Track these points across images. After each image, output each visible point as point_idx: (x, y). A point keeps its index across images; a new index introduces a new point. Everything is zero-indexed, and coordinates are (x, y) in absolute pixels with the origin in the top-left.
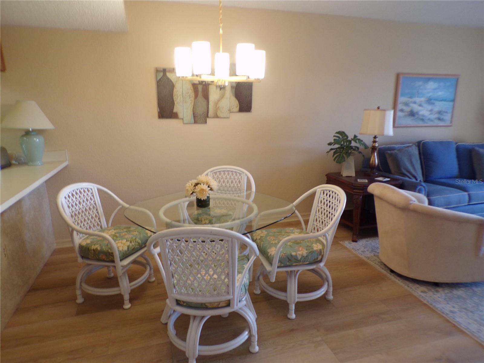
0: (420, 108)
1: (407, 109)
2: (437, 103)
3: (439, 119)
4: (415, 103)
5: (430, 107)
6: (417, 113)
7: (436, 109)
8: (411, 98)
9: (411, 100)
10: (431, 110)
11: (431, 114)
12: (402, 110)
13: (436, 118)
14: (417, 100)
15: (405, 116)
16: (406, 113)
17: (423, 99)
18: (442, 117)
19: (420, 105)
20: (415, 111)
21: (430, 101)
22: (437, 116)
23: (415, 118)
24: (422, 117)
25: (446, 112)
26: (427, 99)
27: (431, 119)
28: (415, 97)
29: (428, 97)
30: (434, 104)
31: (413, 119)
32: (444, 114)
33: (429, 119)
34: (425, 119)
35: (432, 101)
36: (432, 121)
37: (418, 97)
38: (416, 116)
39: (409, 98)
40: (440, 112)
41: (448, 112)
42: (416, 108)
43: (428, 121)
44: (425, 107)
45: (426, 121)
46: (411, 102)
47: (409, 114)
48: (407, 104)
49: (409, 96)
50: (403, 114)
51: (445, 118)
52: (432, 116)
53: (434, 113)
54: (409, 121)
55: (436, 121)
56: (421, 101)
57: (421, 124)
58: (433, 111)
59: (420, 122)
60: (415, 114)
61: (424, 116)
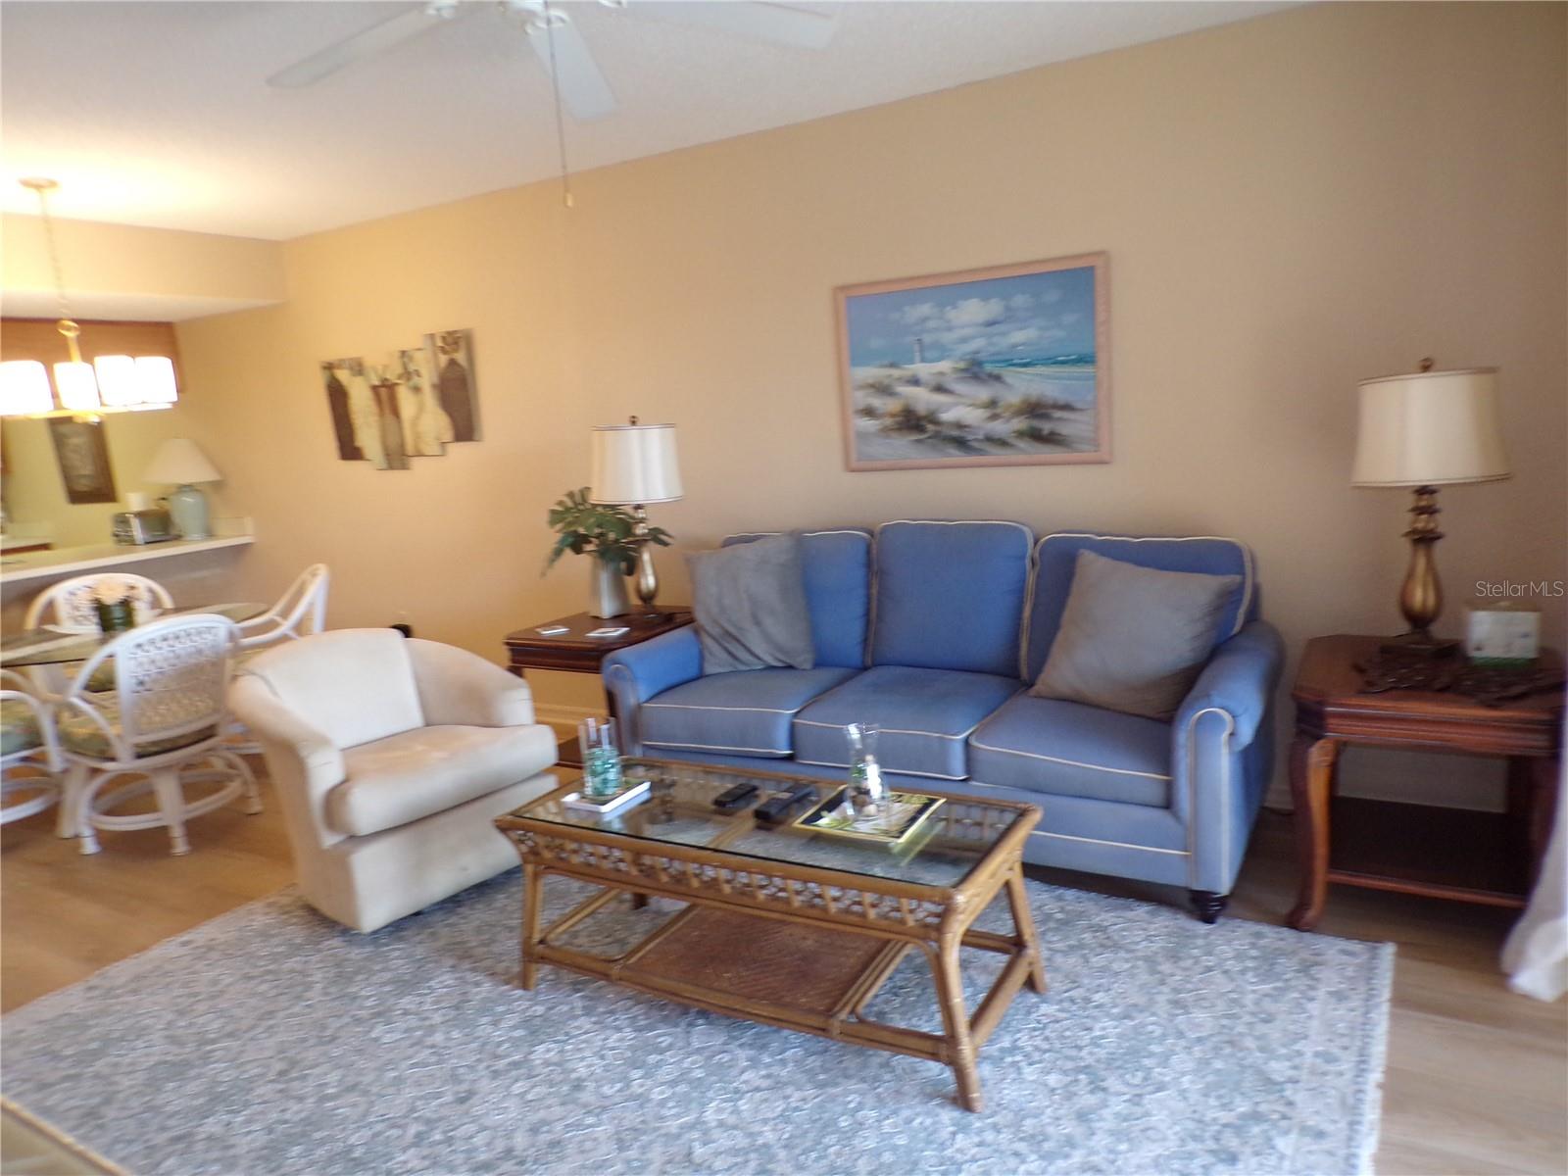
0: (940, 398)
1: (891, 405)
2: (1010, 375)
3: (1036, 436)
4: (915, 382)
5: (983, 393)
6: (932, 418)
7: (1013, 398)
8: (892, 365)
9: (896, 373)
10: (992, 404)
11: (994, 417)
12: (869, 412)
13: (1021, 434)
14: (923, 370)
15: (886, 431)
16: (888, 421)
17: (945, 366)
18: (1046, 427)
19: (940, 389)
20: (921, 409)
21: (974, 371)
22: (1020, 423)
23: (926, 435)
24: (955, 433)
25: (1067, 407)
26: (962, 365)
27: (997, 437)
28: (912, 362)
29: (968, 357)
30: (998, 378)
31: (919, 441)
32: (1058, 414)
33: (990, 439)
34: (970, 437)
35: (989, 368)
36: (1002, 443)
37: (923, 360)
38: (930, 427)
39: (886, 366)
40: (1035, 409)
41: (1078, 405)
42: (923, 399)
43: (986, 446)
44: (960, 395)
45: (976, 444)
46: (899, 379)
47: (898, 423)
48: (883, 389)
49: (886, 362)
50: (877, 422)
51: (1064, 430)
52: (1000, 428)
53: (1007, 414)
54: (903, 445)
55: (1022, 444)
56: (942, 374)
57: (956, 456)
58: (1001, 404)
59: (952, 450)
60: (923, 423)
61: (966, 426)
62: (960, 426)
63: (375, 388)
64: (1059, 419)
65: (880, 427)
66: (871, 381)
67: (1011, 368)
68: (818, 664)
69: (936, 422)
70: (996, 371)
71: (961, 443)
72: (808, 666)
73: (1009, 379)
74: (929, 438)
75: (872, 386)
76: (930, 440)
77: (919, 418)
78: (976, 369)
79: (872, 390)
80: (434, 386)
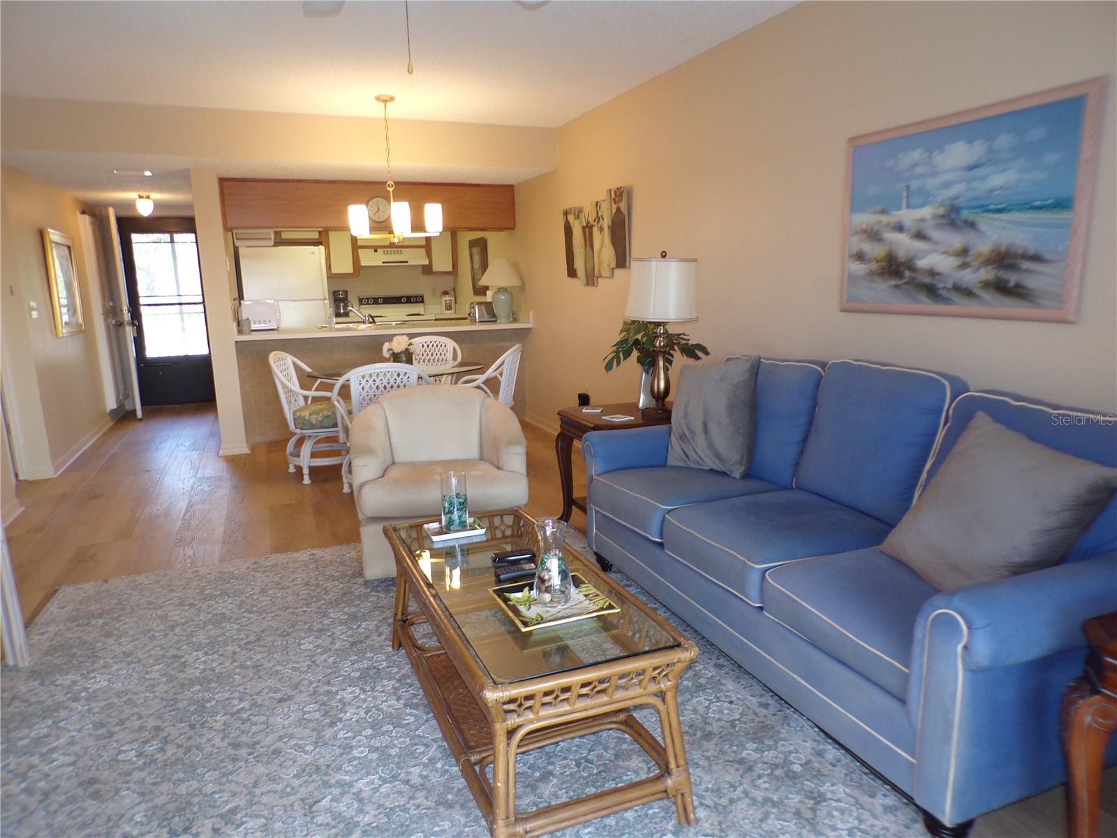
0: (919, 245)
1: (875, 250)
3: (1002, 288)
4: (900, 228)
5: (956, 240)
6: (909, 265)
7: (983, 247)
8: (884, 211)
9: (885, 219)
10: (964, 252)
11: (964, 266)
12: (860, 257)
13: (986, 285)
14: (908, 216)
15: (871, 274)
16: (874, 266)
17: (926, 212)
18: (1013, 278)
19: (920, 236)
20: (902, 255)
22: (987, 274)
23: (903, 281)
24: (928, 280)
25: (1037, 258)
26: (941, 211)
27: (964, 287)
28: (899, 208)
29: (947, 203)
30: (972, 225)
31: (896, 287)
32: (1026, 265)
33: (957, 288)
34: (941, 285)
35: (965, 214)
36: (968, 293)
37: (908, 207)
38: (907, 273)
39: (875, 213)
40: (1004, 259)
41: (1048, 256)
42: (903, 244)
43: (954, 296)
44: (936, 243)
45: (944, 293)
46: (887, 225)
47: (882, 268)
48: (873, 235)
49: (879, 208)
50: (867, 266)
51: (1031, 282)
52: (970, 277)
53: (976, 263)
54: (882, 289)
55: (987, 296)
56: (923, 220)
57: (927, 304)
58: (971, 253)
59: (923, 297)
60: (902, 269)
61: (938, 274)
62: (932, 273)
63: (584, 228)
64: (1027, 271)
65: (868, 271)
66: (864, 227)
67: (986, 215)
68: (746, 476)
69: (912, 269)
70: (971, 218)
71: (931, 291)
72: (737, 475)
73: (983, 226)
74: (904, 284)
75: (865, 232)
76: (905, 287)
77: (899, 265)
78: (953, 216)
79: (864, 236)
80: (609, 227)
